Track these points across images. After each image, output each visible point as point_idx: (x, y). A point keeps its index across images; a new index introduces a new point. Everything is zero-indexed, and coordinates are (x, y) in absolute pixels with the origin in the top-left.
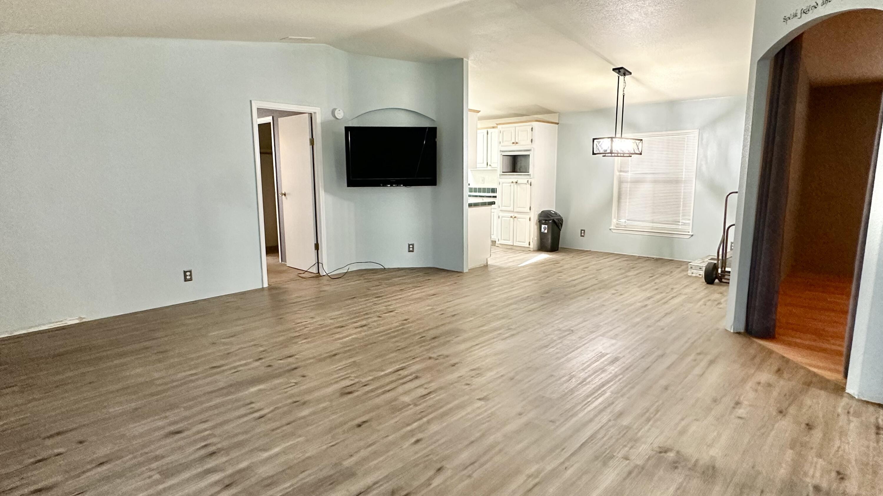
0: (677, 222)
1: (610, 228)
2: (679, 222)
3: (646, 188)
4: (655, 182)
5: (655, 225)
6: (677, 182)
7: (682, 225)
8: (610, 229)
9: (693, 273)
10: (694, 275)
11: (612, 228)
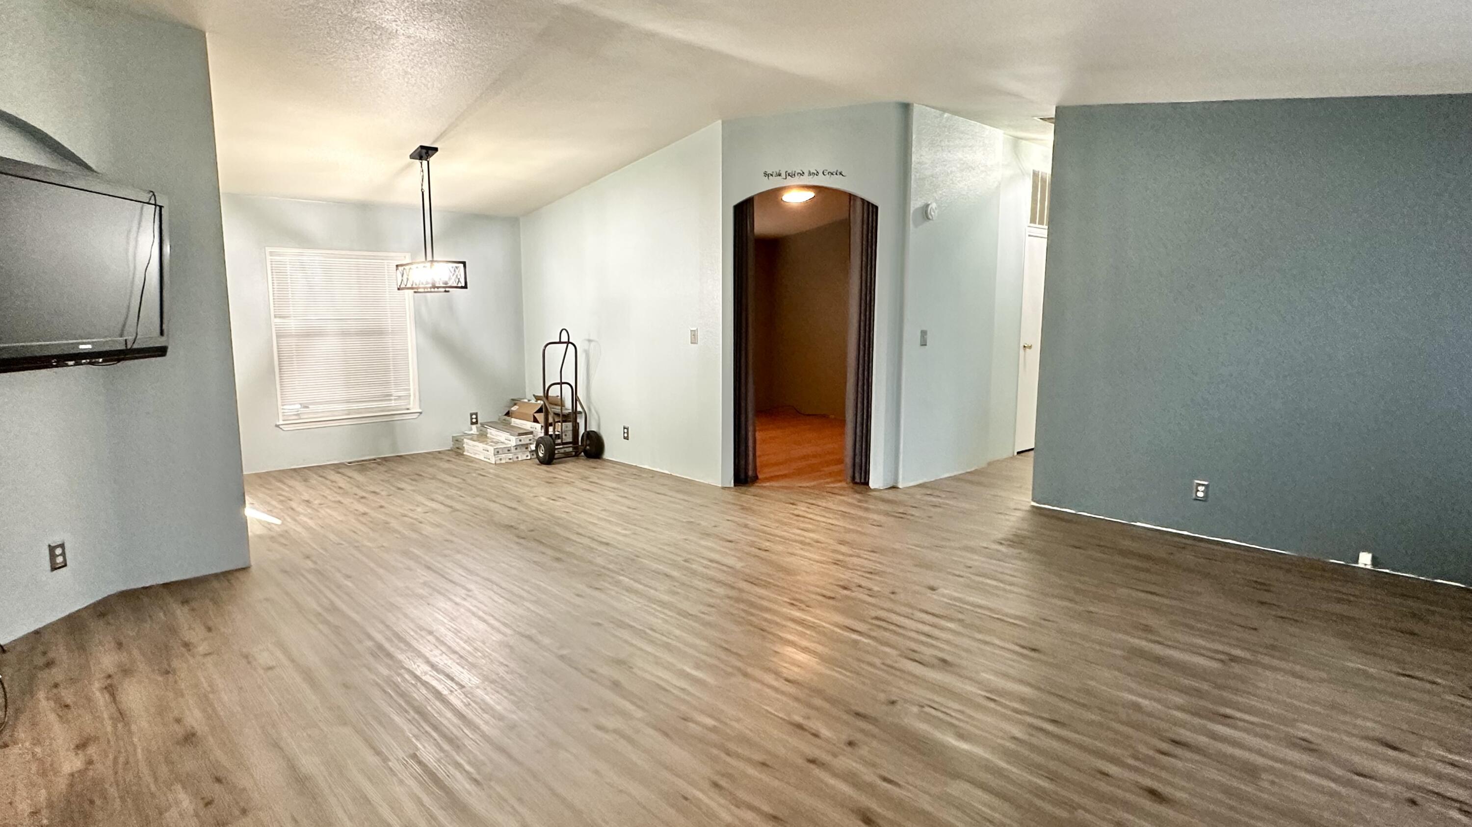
0: (387, 397)
1: (278, 423)
2: (391, 395)
3: (329, 346)
4: (344, 334)
5: (355, 406)
6: (379, 333)
7: (395, 399)
8: (277, 426)
9: (501, 459)
10: (503, 461)
11: (281, 422)
